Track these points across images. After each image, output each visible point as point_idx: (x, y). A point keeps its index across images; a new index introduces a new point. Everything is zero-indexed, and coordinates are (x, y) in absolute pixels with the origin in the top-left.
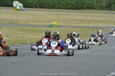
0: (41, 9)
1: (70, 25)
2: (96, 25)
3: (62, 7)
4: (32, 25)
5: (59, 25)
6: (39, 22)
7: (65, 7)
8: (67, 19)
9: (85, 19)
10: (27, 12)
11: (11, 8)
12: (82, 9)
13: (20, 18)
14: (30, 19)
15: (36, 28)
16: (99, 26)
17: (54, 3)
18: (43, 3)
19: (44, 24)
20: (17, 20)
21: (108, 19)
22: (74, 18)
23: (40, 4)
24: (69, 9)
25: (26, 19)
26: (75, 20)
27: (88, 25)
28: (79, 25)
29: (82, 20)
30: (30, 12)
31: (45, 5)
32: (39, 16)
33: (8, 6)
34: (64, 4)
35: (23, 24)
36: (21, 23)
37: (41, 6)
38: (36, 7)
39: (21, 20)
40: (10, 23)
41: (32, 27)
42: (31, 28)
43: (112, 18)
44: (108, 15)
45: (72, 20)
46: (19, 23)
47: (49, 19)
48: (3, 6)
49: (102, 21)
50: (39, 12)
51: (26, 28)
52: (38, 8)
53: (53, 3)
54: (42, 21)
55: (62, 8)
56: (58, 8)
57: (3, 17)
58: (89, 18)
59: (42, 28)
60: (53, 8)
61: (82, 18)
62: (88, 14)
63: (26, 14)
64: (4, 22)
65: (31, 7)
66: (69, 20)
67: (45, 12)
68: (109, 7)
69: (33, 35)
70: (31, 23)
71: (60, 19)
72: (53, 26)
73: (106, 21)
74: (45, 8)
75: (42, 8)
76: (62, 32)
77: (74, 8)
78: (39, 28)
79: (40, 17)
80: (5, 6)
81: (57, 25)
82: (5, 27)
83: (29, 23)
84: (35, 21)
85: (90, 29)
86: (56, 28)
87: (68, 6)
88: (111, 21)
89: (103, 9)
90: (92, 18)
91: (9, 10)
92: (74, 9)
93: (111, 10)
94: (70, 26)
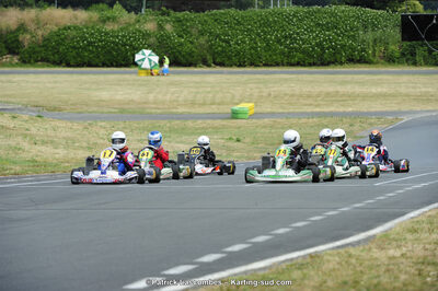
0: (219, 69)
1: (291, 110)
2: (364, 107)
3: (279, 60)
4: (181, 114)
5: (259, 110)
6: (204, 104)
7: (285, 61)
8: (286, 95)
9: (337, 92)
10: (177, 78)
11: (133, 69)
12: (333, 63)
13: (151, 97)
14: (180, 99)
15: (190, 123)
16: (373, 110)
17: (255, 49)
18: (222, 52)
19: (216, 111)
20: (145, 103)
21: (403, 90)
22: (306, 89)
23: (215, 53)
24: (298, 64)
25: (168, 97)
26: (309, 96)
27: (341, 109)
28: (318, 110)
29: (328, 94)
30: (184, 78)
31: (229, 58)
32: (209, 89)
33: (127, 65)
34: (283, 53)
35: (159, 111)
36: (153, 111)
37: (218, 60)
38: (205, 63)
39: (155, 103)
40: (122, 111)
41: (178, 119)
42: (178, 122)
43: (413, 88)
44: (405, 78)
45: (301, 96)
46: (148, 111)
47: (233, 96)
48: (112, 66)
49: (384, 96)
50: (211, 78)
51: (162, 123)
52: (209, 66)
53: (253, 51)
54: (213, 104)
55: (277, 65)
56: (266, 65)
57: (105, 95)
58: (348, 89)
59: (209, 121)
60: (253, 64)
61: (331, 89)
62: (349, 77)
63: (172, 84)
64: (105, 110)
65: (190, 65)
66: (293, 95)
67: (228, 76)
68: (409, 56)
69: (170, 142)
70: (181, 110)
71: (264, 94)
72: (240, 116)
73: (393, 96)
74: (231, 66)
75: (222, 64)
76: (263, 130)
77: (312, 61)
78: (200, 121)
79: (209, 92)
80: (117, 66)
81: (251, 112)
82: (103, 124)
83: (174, 110)
84: (193, 103)
85: (344, 120)
86: (249, 121)
87: (294, 57)
88: (408, 95)
89: (394, 61)
90: (358, 89)
91: (127, 76)
92: (310, 65)
93: (415, 64)
94: (289, 113)
